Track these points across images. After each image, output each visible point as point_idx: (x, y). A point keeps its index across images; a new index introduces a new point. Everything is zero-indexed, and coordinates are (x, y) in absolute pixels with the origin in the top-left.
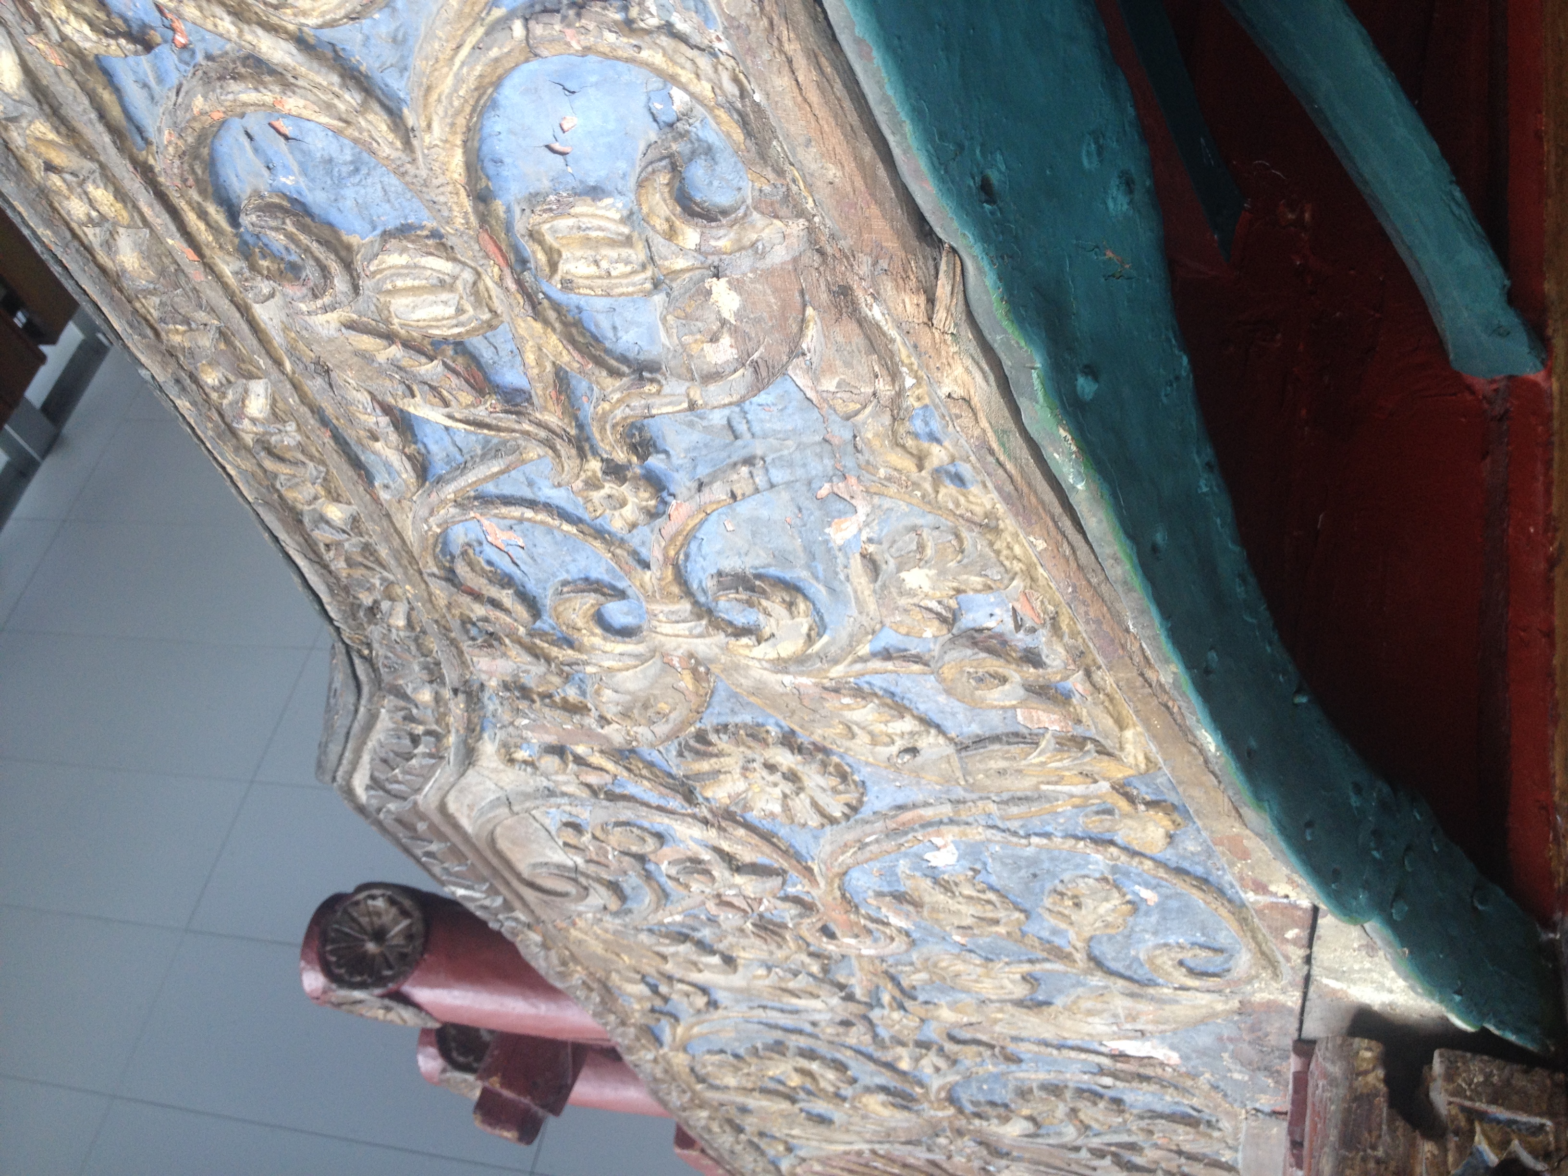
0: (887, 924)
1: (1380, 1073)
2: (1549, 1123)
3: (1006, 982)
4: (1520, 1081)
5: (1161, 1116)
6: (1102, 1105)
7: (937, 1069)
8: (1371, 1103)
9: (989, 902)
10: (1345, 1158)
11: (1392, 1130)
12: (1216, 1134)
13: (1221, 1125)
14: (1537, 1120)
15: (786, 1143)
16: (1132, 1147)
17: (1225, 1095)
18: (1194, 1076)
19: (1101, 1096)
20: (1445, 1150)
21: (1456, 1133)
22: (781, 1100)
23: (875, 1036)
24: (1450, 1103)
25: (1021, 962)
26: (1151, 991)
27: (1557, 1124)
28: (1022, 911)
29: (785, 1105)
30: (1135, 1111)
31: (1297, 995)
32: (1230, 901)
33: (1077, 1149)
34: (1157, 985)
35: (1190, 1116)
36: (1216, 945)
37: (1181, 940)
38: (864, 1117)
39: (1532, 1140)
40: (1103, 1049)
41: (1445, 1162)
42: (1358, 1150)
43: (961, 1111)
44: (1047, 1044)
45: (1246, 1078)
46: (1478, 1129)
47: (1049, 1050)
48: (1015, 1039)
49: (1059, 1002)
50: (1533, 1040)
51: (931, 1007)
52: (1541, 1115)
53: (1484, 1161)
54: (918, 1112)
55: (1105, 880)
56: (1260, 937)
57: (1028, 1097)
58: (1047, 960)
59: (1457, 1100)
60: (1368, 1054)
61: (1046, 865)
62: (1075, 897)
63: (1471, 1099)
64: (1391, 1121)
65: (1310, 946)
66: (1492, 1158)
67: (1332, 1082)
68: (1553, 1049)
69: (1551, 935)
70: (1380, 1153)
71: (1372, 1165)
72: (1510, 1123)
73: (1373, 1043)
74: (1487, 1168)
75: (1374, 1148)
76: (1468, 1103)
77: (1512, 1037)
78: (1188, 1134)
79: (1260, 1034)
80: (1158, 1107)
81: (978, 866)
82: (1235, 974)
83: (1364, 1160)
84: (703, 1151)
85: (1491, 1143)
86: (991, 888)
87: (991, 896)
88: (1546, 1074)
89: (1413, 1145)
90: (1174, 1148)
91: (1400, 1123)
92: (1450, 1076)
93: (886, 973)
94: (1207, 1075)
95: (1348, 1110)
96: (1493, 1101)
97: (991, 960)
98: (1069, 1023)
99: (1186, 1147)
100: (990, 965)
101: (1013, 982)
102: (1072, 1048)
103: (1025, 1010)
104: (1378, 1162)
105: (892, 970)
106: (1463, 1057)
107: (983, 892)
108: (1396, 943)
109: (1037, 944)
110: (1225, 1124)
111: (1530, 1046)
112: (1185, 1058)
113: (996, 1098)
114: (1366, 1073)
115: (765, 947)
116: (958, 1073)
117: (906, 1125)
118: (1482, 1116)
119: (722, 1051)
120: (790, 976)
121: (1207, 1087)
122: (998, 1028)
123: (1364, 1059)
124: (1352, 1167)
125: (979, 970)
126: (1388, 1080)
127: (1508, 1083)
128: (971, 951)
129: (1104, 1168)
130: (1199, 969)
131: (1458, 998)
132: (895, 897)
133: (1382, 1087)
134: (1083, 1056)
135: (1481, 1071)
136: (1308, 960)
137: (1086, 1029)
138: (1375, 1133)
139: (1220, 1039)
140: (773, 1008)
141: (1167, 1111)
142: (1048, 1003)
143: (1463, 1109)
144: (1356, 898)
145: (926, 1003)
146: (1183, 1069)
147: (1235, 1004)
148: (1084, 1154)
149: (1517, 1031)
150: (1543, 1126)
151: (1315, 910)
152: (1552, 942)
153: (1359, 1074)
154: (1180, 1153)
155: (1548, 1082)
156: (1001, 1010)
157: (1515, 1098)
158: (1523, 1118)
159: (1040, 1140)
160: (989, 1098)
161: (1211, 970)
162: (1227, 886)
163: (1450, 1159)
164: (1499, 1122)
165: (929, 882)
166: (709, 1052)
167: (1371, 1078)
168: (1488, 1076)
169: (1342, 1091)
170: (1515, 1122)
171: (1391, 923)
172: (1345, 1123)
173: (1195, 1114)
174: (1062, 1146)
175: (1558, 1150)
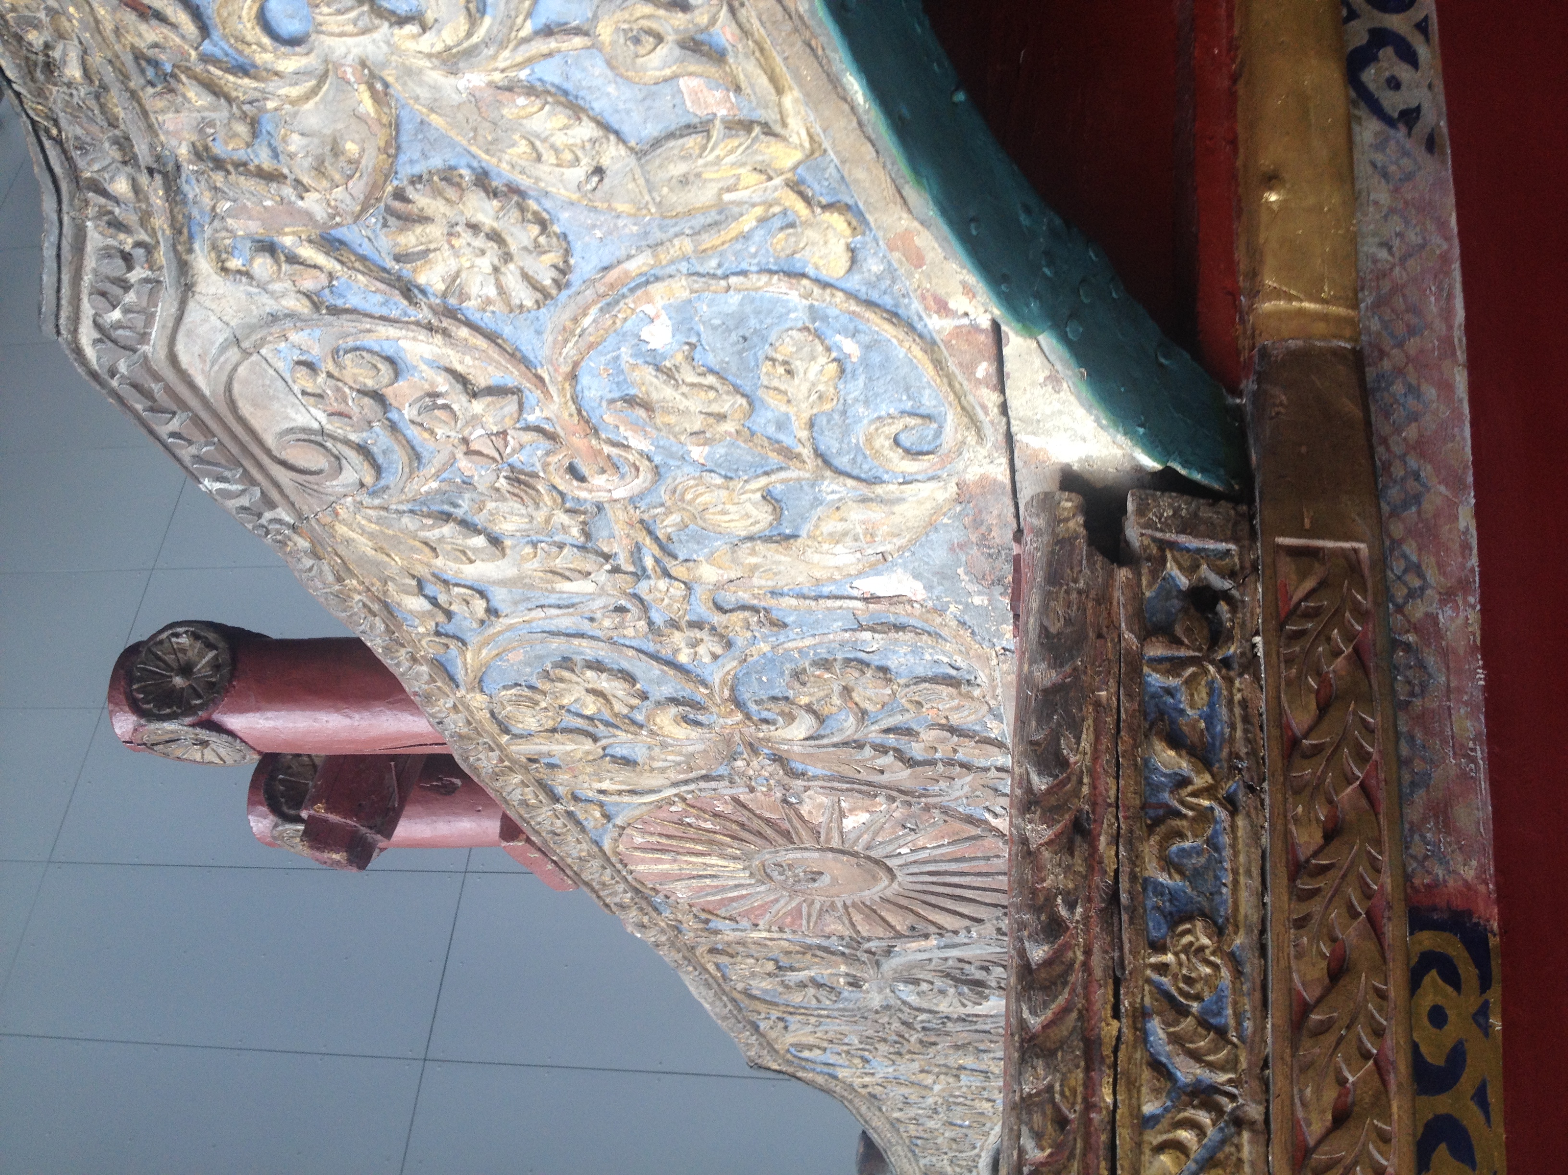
0: (627, 447)
1: (1080, 519)
2: (1232, 547)
3: (749, 507)
4: (1206, 513)
5: (925, 680)
6: (869, 673)
7: (715, 657)
8: (1072, 545)
9: (711, 388)
10: (1050, 593)
11: (1092, 564)
12: (977, 692)
13: (979, 681)
14: (1223, 546)
15: (601, 805)
16: (909, 732)
17: (973, 633)
18: (940, 611)
19: (868, 665)
20: (1139, 575)
21: (1149, 559)
22: (582, 738)
23: (651, 623)
24: (1142, 535)
25: (758, 476)
26: (879, 490)
27: (1241, 548)
28: (744, 395)
29: (588, 745)
30: (902, 681)
31: (1004, 461)
32: (921, 336)
33: (860, 746)
34: (883, 482)
35: (951, 677)
36: (922, 411)
37: (892, 411)
38: (664, 745)
39: (1218, 563)
40: (855, 593)
41: (1139, 585)
42: (1061, 585)
43: (748, 716)
44: (805, 597)
45: (986, 602)
46: (1169, 556)
47: (807, 602)
48: (774, 593)
49: (803, 533)
50: (1218, 478)
51: (691, 564)
52: (1226, 541)
53: (1176, 586)
54: (710, 726)
55: (806, 329)
56: (957, 386)
57: (804, 678)
58: (781, 469)
59: (1149, 532)
60: (1069, 504)
61: (753, 322)
62: (785, 363)
63: (1161, 530)
64: (1089, 557)
65: (1003, 391)
66: (1183, 582)
67: (1038, 533)
68: (1237, 487)
69: (1238, 401)
70: (1081, 585)
71: (1074, 596)
72: (1199, 551)
73: (1073, 495)
74: (1180, 591)
75: (1075, 581)
76: (1159, 535)
77: (1197, 477)
78: (952, 698)
79: (983, 529)
80: (921, 671)
81: (693, 340)
82: (945, 448)
83: (1067, 592)
84: (528, 840)
85: (1181, 568)
86: (711, 371)
87: (711, 380)
88: (1230, 505)
89: (1111, 575)
90: (944, 721)
91: (1099, 558)
92: (1141, 511)
93: (642, 521)
94: (952, 608)
95: (1053, 552)
96: (1182, 531)
97: (731, 478)
98: (816, 558)
99: (955, 719)
100: (731, 484)
101: (755, 504)
102: (828, 598)
103: (774, 545)
104: (1080, 592)
105: (645, 517)
106: (1153, 496)
107: (703, 374)
108: (1072, 362)
109: (766, 444)
110: (983, 678)
111: (1216, 486)
112: (929, 588)
113: (777, 692)
114: (1067, 520)
115: (523, 511)
116: (734, 659)
117: (700, 747)
118: (1173, 545)
119: (517, 685)
120: (555, 549)
121: (954, 624)
122: (756, 581)
123: (1065, 509)
124: (1057, 600)
125: (724, 493)
126: (1086, 525)
127: (1195, 515)
128: (711, 471)
129: (890, 766)
130: (915, 448)
131: (1141, 430)
132: (625, 401)
133: (1082, 531)
134: (839, 603)
135: (1170, 506)
136: (1004, 408)
137: (832, 561)
138: (1076, 570)
139: (952, 549)
140: (550, 606)
141: (930, 674)
142: (795, 537)
143: (1154, 540)
144: (1028, 305)
145: (686, 561)
146: (930, 604)
147: (953, 489)
148: (868, 752)
149: (1202, 470)
150: (1228, 551)
151: (996, 327)
152: (1239, 407)
153: (1059, 522)
154: (953, 730)
155: (1232, 512)
156: (753, 553)
157: (1202, 528)
158: (1211, 545)
159: (825, 741)
160: (772, 693)
161: (926, 448)
162: (916, 318)
163: (1144, 582)
164: (1188, 550)
165: (651, 370)
166: (505, 688)
167: (1071, 524)
168: (1176, 511)
169: (1046, 538)
170: (1204, 550)
171: (1064, 339)
172: (1050, 564)
173: (953, 672)
174: (846, 744)
175: (1242, 568)
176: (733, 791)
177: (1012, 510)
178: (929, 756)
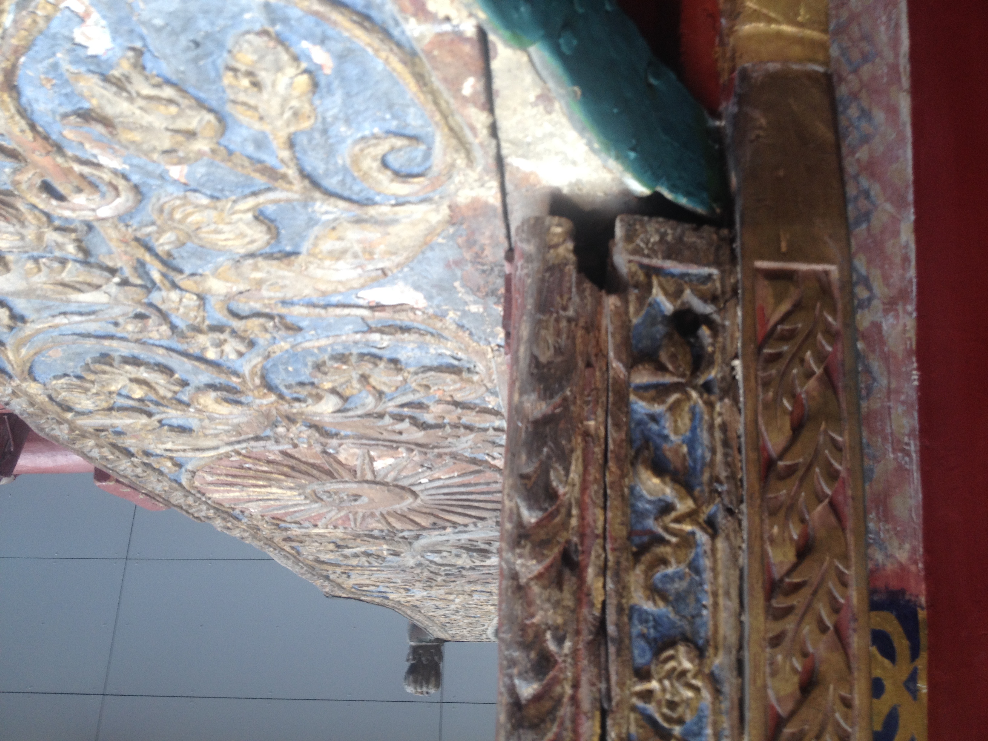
0: (98, 166)
1: (570, 245)
2: (715, 271)
3: (242, 227)
4: (691, 238)
5: (431, 369)
6: (382, 365)
7: (241, 354)
8: (562, 271)
9: (171, 101)
10: (540, 321)
11: (581, 292)
12: (476, 378)
13: (477, 369)
14: (705, 271)
15: (171, 459)
16: (420, 406)
17: (471, 334)
18: (441, 316)
19: (380, 358)
20: (626, 302)
21: (636, 286)
22: (136, 414)
23: (173, 328)
24: (630, 261)
25: (245, 197)
26: (372, 211)
27: (723, 272)
28: (210, 110)
29: (144, 420)
30: (412, 369)
31: (494, 184)
32: (399, 45)
33: (381, 416)
34: (374, 203)
35: (454, 366)
36: (409, 131)
37: (376, 130)
38: (211, 419)
39: (701, 288)
40: (361, 302)
41: (627, 313)
42: (551, 313)
43: (281, 396)
44: (315, 306)
45: (481, 310)
46: (655, 282)
47: (317, 310)
48: (284, 303)
49: (305, 248)
50: (702, 203)
51: (197, 278)
52: (709, 265)
53: (661, 311)
54: (248, 405)
55: (265, 33)
56: (443, 105)
57: (325, 369)
58: (268, 189)
59: (636, 258)
60: (559, 230)
61: (203, 24)
62: (249, 74)
63: (648, 256)
64: (579, 283)
65: (491, 111)
66: (668, 307)
67: (528, 259)
68: (718, 211)
69: (718, 123)
70: (571, 312)
71: (564, 324)
72: (683, 276)
73: (564, 220)
74: (665, 317)
75: (565, 309)
76: (646, 261)
77: (683, 201)
78: (455, 382)
79: (476, 248)
80: (427, 362)
81: (138, 44)
82: (435, 170)
83: (557, 320)
84: (117, 481)
85: (666, 294)
86: (168, 82)
87: (168, 92)
88: (712, 229)
89: (599, 303)
90: (449, 399)
91: (588, 285)
92: (629, 237)
93: (137, 239)
94: (451, 314)
95: (543, 280)
96: (668, 256)
97: (218, 199)
98: (319, 273)
99: (459, 397)
100: (219, 204)
101: (248, 224)
102: (337, 306)
103: (275, 262)
104: (569, 320)
105: (139, 234)
106: (641, 221)
107: (158, 86)
108: (565, 78)
109: (247, 163)
110: (480, 367)
111: (700, 210)
112: (429, 297)
113: (303, 379)
114: (556, 246)
115: (11, 229)
116: (258, 355)
117: (244, 419)
118: (658, 271)
119: (65, 375)
120: (56, 265)
121: (453, 327)
122: (265, 293)
123: (555, 235)
124: (547, 328)
125: (213, 214)
126: (576, 251)
127: (680, 240)
128: (195, 191)
129: (407, 430)
130: (405, 170)
131: (632, 155)
132: (79, 115)
133: (572, 257)
134: (346, 311)
135: (657, 231)
136: (494, 130)
137: (335, 276)
138: (566, 297)
139: (448, 265)
140: (73, 313)
141: (435, 364)
142: (296, 254)
143: (642, 266)
144: (517, 8)
145: (193, 275)
146: (431, 311)
147: (445, 211)
148: (387, 420)
149: (688, 194)
150: (710, 277)
151: (482, 35)
152: (718, 130)
153: (551, 247)
154: (456, 404)
155: (715, 237)
156: (256, 268)
157: (687, 253)
158: (694, 270)
159: (351, 413)
160: (298, 379)
161: (416, 170)
162: (391, 23)
163: (632, 309)
164: (673, 275)
165: (95, 80)
166: (56, 377)
167: (561, 250)
168: (663, 236)
169: (536, 265)
170: (688, 275)
171: (557, 51)
172: (540, 292)
173: (456, 363)
174: (369, 415)
175: (723, 292)
176: (281, 447)
177: (503, 231)
178: (440, 421)
